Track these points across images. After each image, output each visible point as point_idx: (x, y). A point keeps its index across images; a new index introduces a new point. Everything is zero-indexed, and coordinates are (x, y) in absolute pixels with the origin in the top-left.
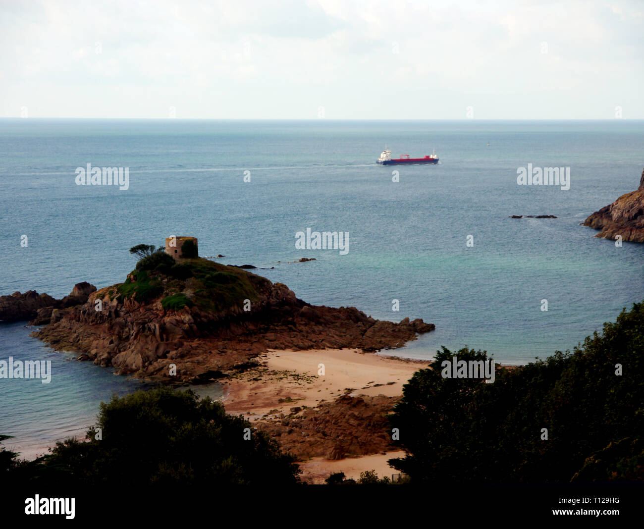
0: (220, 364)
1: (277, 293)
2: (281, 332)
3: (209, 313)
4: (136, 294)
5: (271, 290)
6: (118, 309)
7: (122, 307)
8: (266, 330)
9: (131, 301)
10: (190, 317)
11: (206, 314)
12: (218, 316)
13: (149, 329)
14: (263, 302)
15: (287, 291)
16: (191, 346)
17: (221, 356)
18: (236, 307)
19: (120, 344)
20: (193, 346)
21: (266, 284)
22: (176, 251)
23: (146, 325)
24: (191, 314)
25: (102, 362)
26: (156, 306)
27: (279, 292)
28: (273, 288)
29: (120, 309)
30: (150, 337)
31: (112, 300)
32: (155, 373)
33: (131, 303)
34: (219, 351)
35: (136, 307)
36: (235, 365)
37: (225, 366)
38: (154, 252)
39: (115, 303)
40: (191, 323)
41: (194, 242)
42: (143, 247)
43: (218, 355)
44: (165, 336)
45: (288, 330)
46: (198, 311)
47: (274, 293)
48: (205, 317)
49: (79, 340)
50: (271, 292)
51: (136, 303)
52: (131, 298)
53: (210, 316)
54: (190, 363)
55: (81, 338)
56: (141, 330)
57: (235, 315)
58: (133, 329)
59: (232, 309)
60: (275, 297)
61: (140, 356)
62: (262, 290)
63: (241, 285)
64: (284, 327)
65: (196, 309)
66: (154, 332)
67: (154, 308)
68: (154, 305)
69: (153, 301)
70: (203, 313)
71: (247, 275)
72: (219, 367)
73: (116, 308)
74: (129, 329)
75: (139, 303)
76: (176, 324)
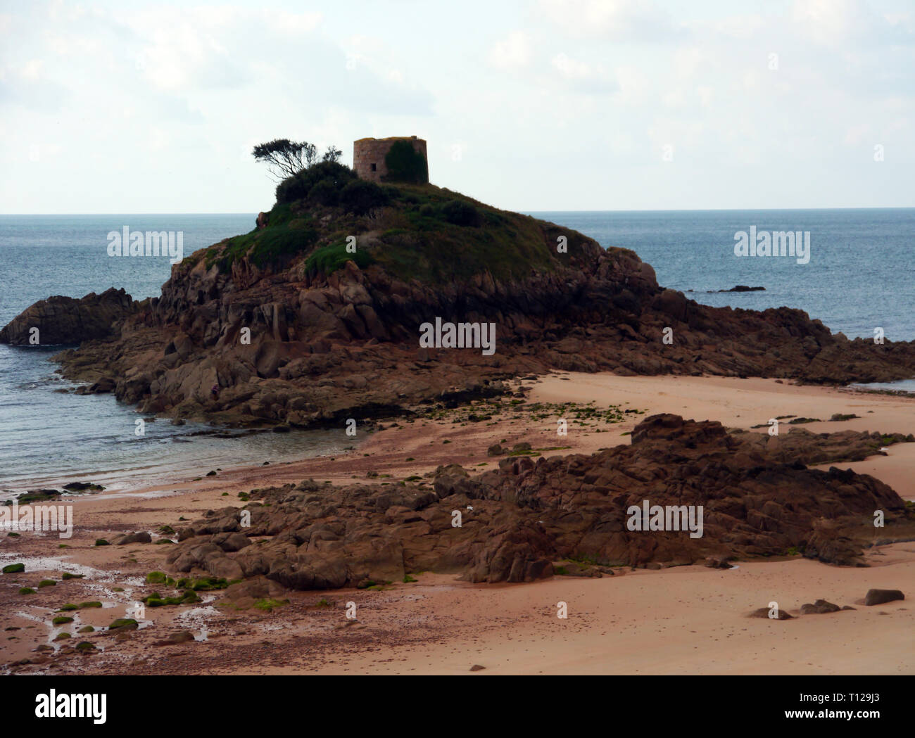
0: (404, 390)
1: (612, 267)
2: (600, 340)
3: (412, 284)
4: (256, 250)
5: (597, 261)
6: (219, 286)
7: (227, 281)
8: (561, 334)
9: (243, 266)
10: (360, 288)
11: (405, 286)
12: (436, 292)
13: (261, 317)
14: (570, 281)
15: (636, 265)
16: (347, 351)
17: (418, 374)
18: (488, 278)
19: (189, 353)
20: (351, 351)
21: (584, 246)
22: (374, 167)
23: (256, 309)
24: (364, 283)
25: (130, 390)
26: (296, 272)
27: (616, 265)
28: (602, 257)
29: (224, 286)
30: (261, 335)
31: (209, 268)
32: (227, 405)
33: (244, 270)
34: (417, 365)
35: (254, 279)
36: (442, 394)
37: (418, 395)
38: (312, 162)
39: (215, 271)
40: (361, 304)
41: (417, 147)
43: (410, 374)
44: (291, 331)
45: (618, 338)
46: (383, 276)
47: (603, 269)
48: (404, 292)
49: (120, 356)
50: (598, 265)
51: (254, 267)
52: (245, 259)
53: (415, 290)
54: (330, 387)
55: (127, 350)
56: (243, 321)
57: (485, 295)
58: (227, 320)
59: (478, 280)
60: (606, 276)
61: (215, 372)
62: (573, 259)
63: (513, 236)
64: (609, 331)
65: (378, 273)
66: (271, 323)
67: (292, 277)
68: (293, 269)
69: (293, 261)
70: (396, 283)
71: (541, 227)
72: (400, 397)
73: (215, 286)
74: (220, 322)
75: (261, 269)
76: (324, 305)
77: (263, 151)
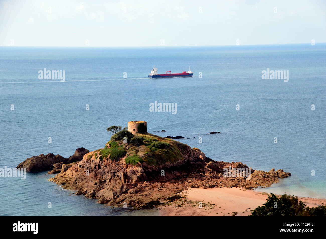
0: (159, 197)
1: (194, 153)
2: (196, 177)
3: (153, 166)
4: (111, 155)
5: (190, 152)
6: (100, 164)
7: (102, 163)
8: (187, 176)
9: (107, 159)
10: (141, 168)
11: (151, 167)
12: (158, 168)
13: (118, 176)
14: (185, 159)
15: (200, 153)
16: (142, 186)
17: (160, 192)
18: (169, 162)
19: (100, 185)
20: (143, 186)
21: (187, 148)
22: (134, 130)
23: (116, 174)
24: (142, 167)
25: (90, 196)
26: (122, 162)
27: (195, 153)
28: (191, 151)
29: (101, 164)
30: (118, 180)
31: (96, 159)
32: (121, 202)
33: (107, 161)
34: (159, 189)
35: (110, 163)
36: (168, 197)
37: (162, 198)
38: (121, 130)
39: (98, 160)
40: (142, 172)
41: (145, 124)
42: (115, 128)
43: (157, 192)
44: (127, 180)
45: (200, 176)
46: (146, 165)
47: (192, 154)
48: (151, 168)
49: (77, 183)
50: (191, 153)
51: (110, 160)
52: (108, 158)
53: (153, 168)
54: (142, 196)
55: (78, 181)
56: (113, 176)
57: (168, 167)
58: (108, 176)
59: (167, 163)
60: (193, 156)
61: (112, 192)
62: (185, 152)
63: (172, 150)
64: (198, 174)
65: (145, 164)
66: (121, 177)
67: (121, 164)
68: (121, 161)
69: (121, 159)
70: (149, 166)
71: (176, 143)
72: (158, 199)
73: (99, 164)
74: (106, 176)
75: (112, 161)
76: (133, 173)
77: (109, 129)
